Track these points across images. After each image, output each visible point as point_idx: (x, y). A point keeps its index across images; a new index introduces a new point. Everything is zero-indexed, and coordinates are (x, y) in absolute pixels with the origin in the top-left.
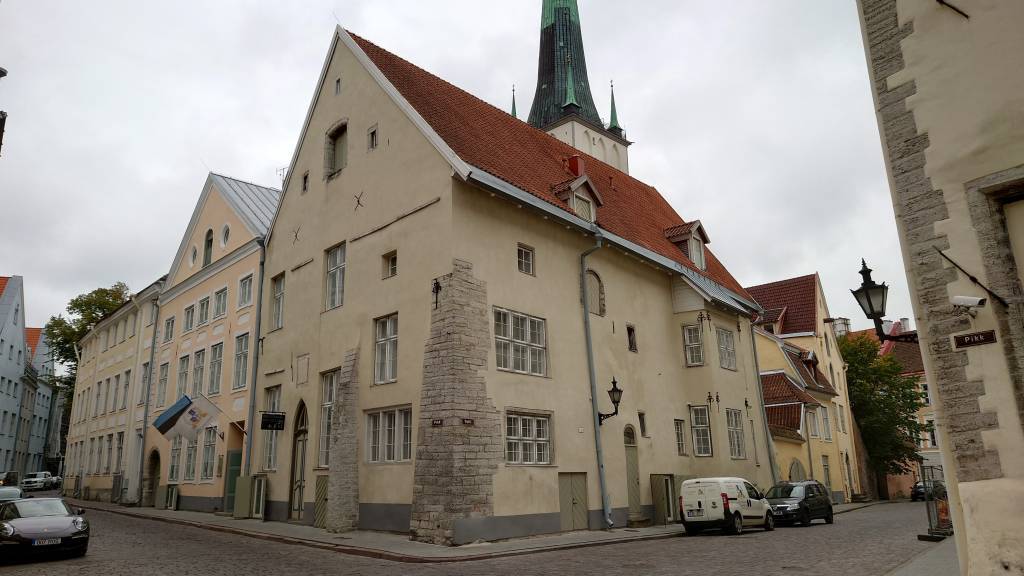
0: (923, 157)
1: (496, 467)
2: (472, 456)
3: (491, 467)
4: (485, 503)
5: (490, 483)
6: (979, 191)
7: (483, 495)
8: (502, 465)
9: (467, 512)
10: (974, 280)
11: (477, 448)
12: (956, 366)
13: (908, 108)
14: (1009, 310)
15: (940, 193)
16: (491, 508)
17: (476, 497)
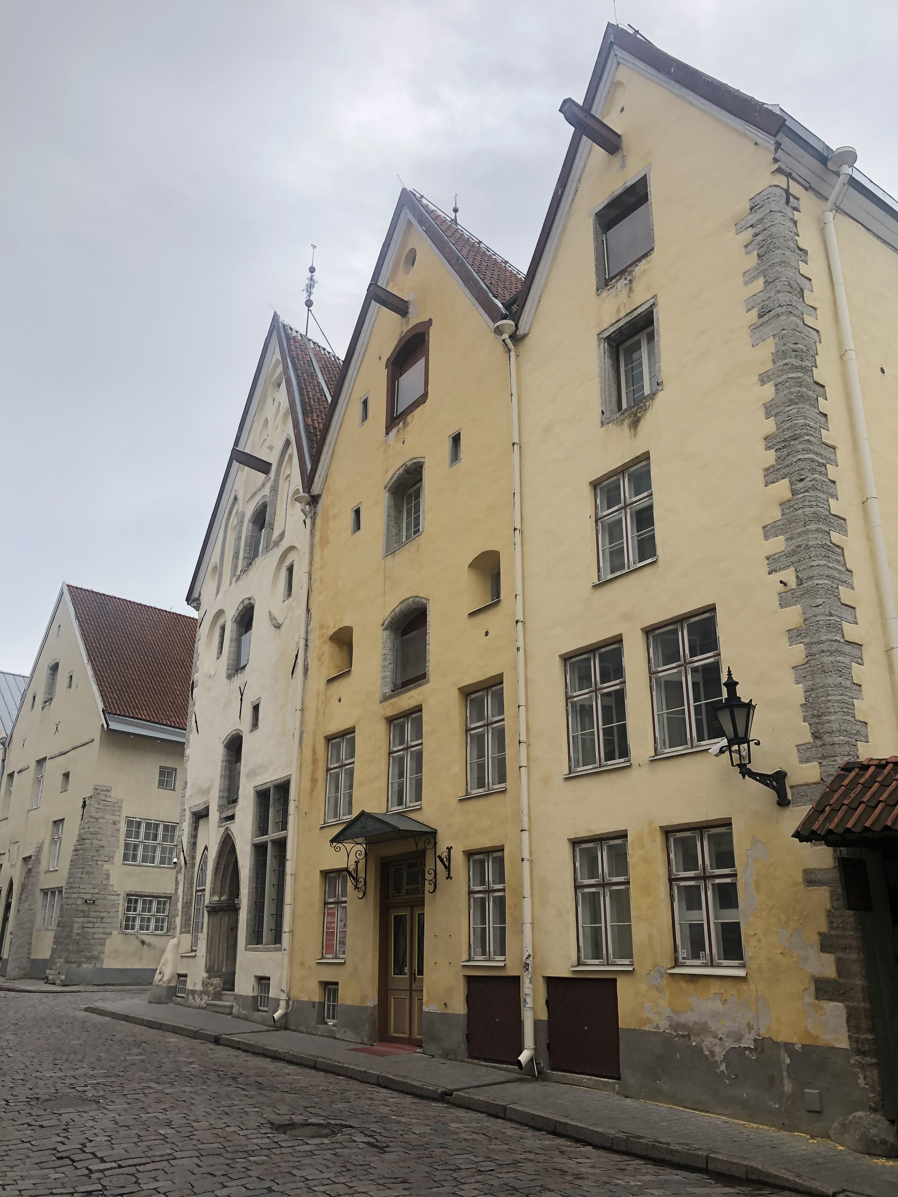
0: (186, 791)
1: (111, 934)
2: (90, 925)
3: (106, 934)
4: (97, 958)
5: (104, 945)
6: (191, 813)
7: (95, 953)
8: (115, 933)
9: (79, 964)
10: (183, 852)
11: (95, 920)
12: (177, 888)
13: (187, 767)
14: (187, 866)
15: (186, 810)
16: (102, 962)
17: (89, 954)
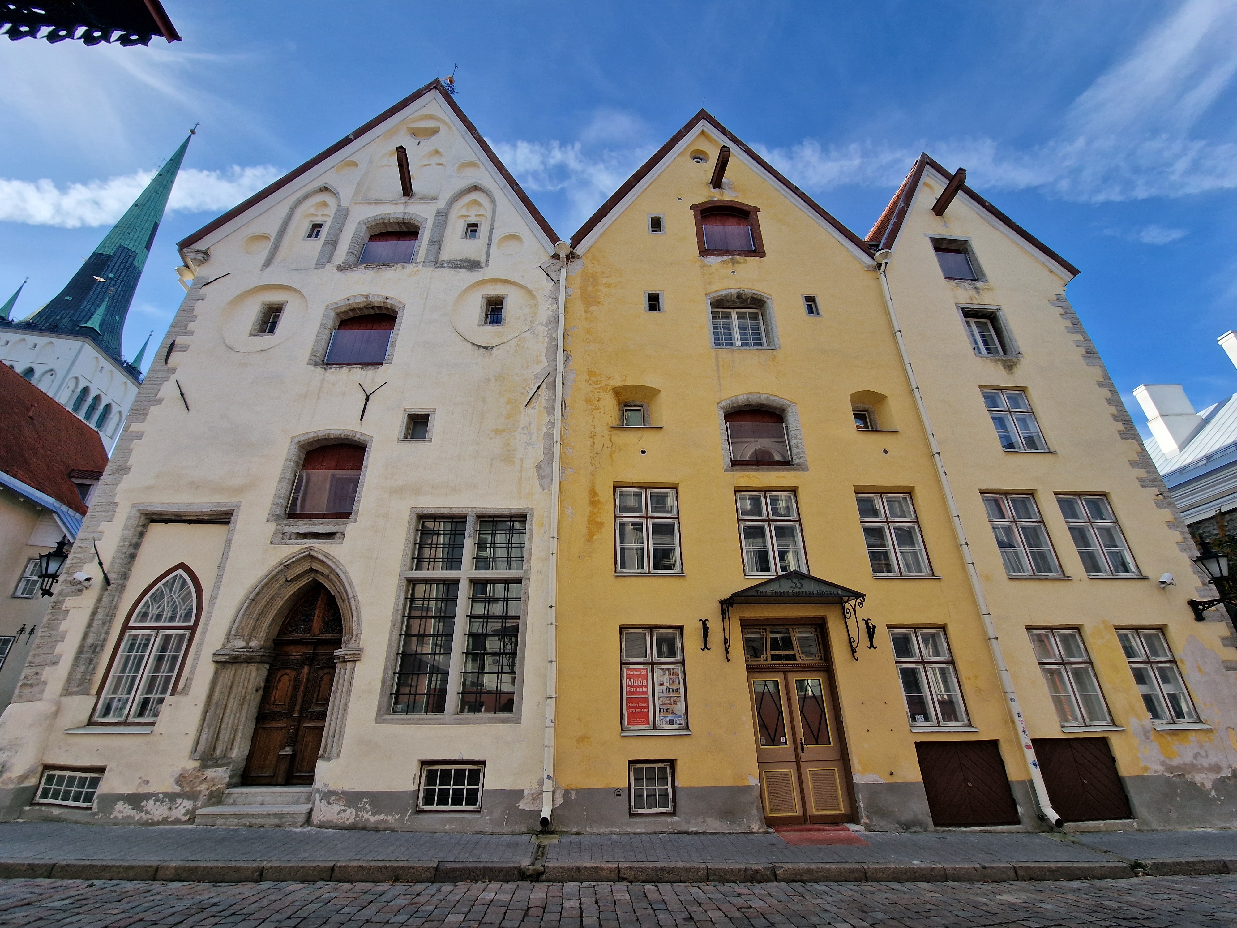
0: (121, 479)
6: (139, 510)
10: (101, 564)
12: (58, 620)
13: (132, 447)
14: (109, 588)
15: (117, 504)
